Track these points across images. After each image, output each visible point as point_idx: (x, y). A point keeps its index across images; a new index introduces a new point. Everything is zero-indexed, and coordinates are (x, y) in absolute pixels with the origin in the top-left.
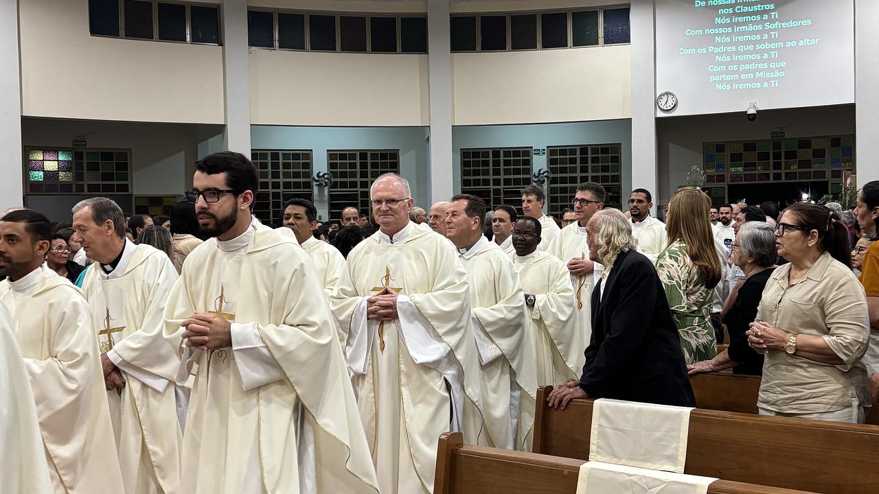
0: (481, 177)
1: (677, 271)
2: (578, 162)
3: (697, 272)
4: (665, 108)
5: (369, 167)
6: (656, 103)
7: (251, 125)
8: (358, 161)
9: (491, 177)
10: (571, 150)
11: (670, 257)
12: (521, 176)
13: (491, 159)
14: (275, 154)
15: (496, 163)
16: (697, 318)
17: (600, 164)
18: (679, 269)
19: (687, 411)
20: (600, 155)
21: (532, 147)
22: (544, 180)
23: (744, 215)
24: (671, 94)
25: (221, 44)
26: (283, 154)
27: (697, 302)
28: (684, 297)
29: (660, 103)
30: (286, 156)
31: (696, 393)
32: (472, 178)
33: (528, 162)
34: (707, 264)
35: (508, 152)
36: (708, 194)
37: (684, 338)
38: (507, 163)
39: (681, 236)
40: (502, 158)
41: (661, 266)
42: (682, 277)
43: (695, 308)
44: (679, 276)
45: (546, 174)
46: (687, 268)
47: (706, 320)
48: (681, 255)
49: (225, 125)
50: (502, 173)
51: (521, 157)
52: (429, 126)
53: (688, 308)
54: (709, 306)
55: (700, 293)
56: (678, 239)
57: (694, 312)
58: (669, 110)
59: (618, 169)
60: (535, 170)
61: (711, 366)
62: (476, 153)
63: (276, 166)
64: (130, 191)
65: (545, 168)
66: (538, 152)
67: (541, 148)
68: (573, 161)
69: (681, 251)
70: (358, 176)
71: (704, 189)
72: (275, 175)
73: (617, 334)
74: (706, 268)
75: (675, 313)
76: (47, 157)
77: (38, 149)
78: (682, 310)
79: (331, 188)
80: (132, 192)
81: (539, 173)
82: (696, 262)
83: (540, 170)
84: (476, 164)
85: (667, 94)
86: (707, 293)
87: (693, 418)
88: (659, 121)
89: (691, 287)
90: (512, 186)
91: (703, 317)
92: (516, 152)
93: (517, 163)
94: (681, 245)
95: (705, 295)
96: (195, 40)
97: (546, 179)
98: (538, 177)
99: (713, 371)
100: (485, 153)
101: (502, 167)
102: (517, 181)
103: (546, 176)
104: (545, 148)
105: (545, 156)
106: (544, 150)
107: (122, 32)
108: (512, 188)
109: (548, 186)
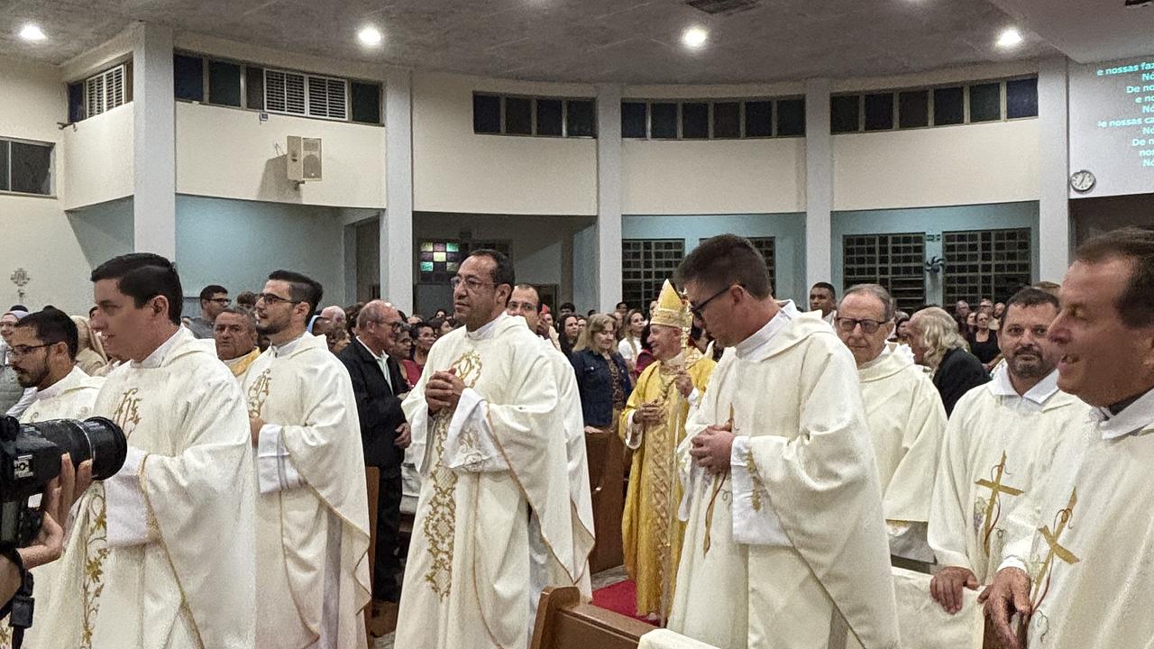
0: (866, 266)
2: (980, 249)
4: (1080, 188)
6: (1069, 182)
9: (878, 265)
10: (972, 235)
12: (912, 265)
13: (877, 245)
14: (647, 244)
15: (883, 250)
17: (1006, 251)
20: (1006, 241)
21: (924, 233)
22: (938, 270)
24: (1087, 172)
25: (595, 137)
26: (656, 244)
29: (1074, 183)
30: (658, 245)
32: (855, 266)
33: (920, 249)
35: (896, 238)
38: (896, 250)
40: (890, 245)
45: (940, 262)
49: (597, 216)
50: (890, 261)
51: (913, 243)
52: (805, 213)
58: (1084, 191)
59: (1026, 255)
60: (928, 258)
62: (861, 240)
63: (647, 255)
65: (940, 256)
66: (932, 238)
67: (935, 234)
68: (973, 247)
72: (648, 265)
76: (436, 248)
77: (429, 241)
81: (933, 262)
83: (934, 258)
84: (861, 251)
85: (1082, 172)
88: (1074, 205)
90: (902, 275)
92: (907, 238)
93: (907, 249)
96: (571, 134)
97: (941, 267)
98: (932, 265)
100: (871, 239)
101: (890, 254)
102: (907, 270)
103: (941, 265)
104: (941, 233)
105: (940, 243)
106: (939, 235)
107: (503, 128)
108: (902, 277)
109: (944, 276)
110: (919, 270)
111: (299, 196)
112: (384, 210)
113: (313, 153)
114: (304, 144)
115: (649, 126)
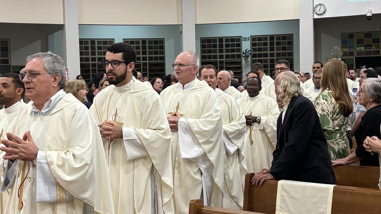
0: (212, 54)
1: (327, 106)
2: (269, 45)
3: (339, 107)
4: (319, 13)
5: (147, 48)
6: (314, 10)
7: (79, 24)
8: (141, 45)
9: (218, 54)
10: (265, 38)
11: (323, 99)
12: (236, 53)
13: (218, 43)
14: (93, 42)
15: (221, 46)
16: (339, 134)
17: (281, 46)
18: (328, 105)
19: (332, 186)
20: (281, 41)
21: (241, 36)
22: (249, 55)
23: (366, 74)
24: (322, 5)
26: (98, 41)
27: (339, 124)
28: (331, 122)
29: (316, 10)
30: (99, 42)
31: (337, 177)
32: (207, 54)
33: (239, 45)
34: (344, 103)
35: (228, 39)
36: (345, 62)
37: (331, 145)
38: (227, 46)
39: (329, 87)
40: (224, 43)
41: (318, 103)
42: (330, 110)
43: (338, 128)
44: (328, 110)
45: (250, 52)
46: (333, 105)
47: (344, 135)
48: (329, 97)
49: (64, 25)
50: (224, 51)
51: (236, 42)
52: (182, 25)
53: (333, 128)
54: (346, 127)
55: (341, 120)
56: (328, 88)
57: (337, 130)
58: (321, 14)
59: (292, 48)
60: (244, 50)
61: (346, 161)
62: (209, 40)
63: (93, 48)
64: (10, 63)
65: (249, 49)
66: (245, 39)
67: (247, 37)
68: (265, 44)
69: (329, 95)
70: (141, 54)
71: (342, 60)
72: (93, 53)
73: (292, 144)
74: (344, 105)
75: (326, 131)
78: (330, 129)
80: (11, 64)
81: (246, 52)
82: (338, 102)
83: (246, 50)
84: (209, 46)
85: (320, 5)
86: (344, 119)
87: (335, 191)
88: (315, 21)
89: (335, 116)
90: (230, 59)
91: (342, 134)
92: (233, 39)
93: (233, 45)
94: (329, 92)
95: (343, 120)
97: (250, 55)
98: (245, 53)
99: (347, 164)
100: (214, 40)
101: (224, 48)
102: (233, 56)
103: (250, 53)
104: (250, 37)
105: (249, 42)
106: (249, 38)
108: (230, 60)
109: (251, 59)
110: (239, 56)
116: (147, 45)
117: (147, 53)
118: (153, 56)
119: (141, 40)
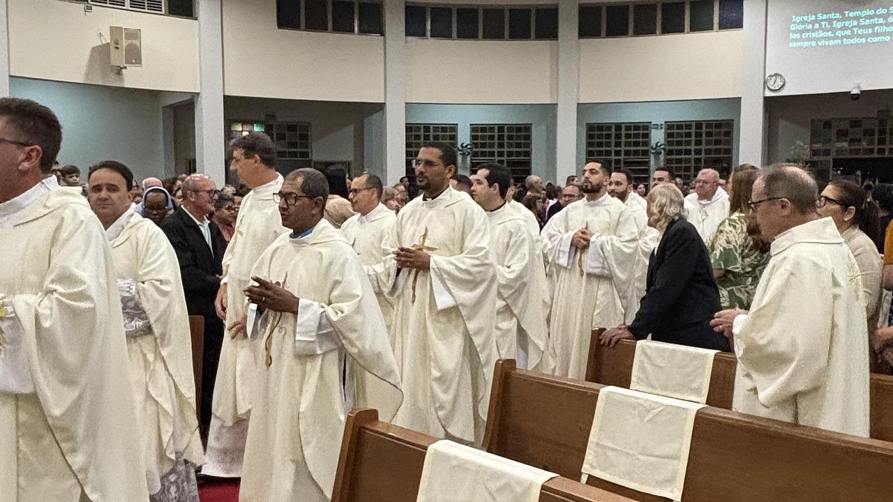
2: (693, 136)
4: (773, 88)
5: (505, 138)
6: (765, 83)
8: (496, 133)
9: (613, 148)
10: (687, 125)
12: (640, 148)
13: (613, 132)
14: (427, 128)
15: (618, 136)
17: (714, 138)
20: (714, 130)
21: (651, 122)
22: (661, 153)
24: (781, 76)
25: (383, 34)
29: (768, 84)
30: (436, 129)
32: (596, 149)
33: (647, 136)
35: (628, 127)
38: (628, 136)
40: (623, 132)
49: (384, 103)
50: (623, 144)
51: (640, 131)
52: (557, 104)
58: (777, 90)
59: (729, 142)
60: (653, 143)
62: (600, 127)
63: (427, 137)
64: (310, 157)
65: (662, 141)
66: (657, 127)
67: (659, 124)
68: (688, 135)
69: (739, 220)
70: (496, 147)
76: (244, 128)
77: (237, 121)
79: (473, 156)
80: (312, 158)
81: (657, 146)
83: (657, 143)
84: (600, 136)
85: (776, 75)
88: (767, 99)
92: (637, 126)
93: (637, 136)
96: (362, 31)
97: (662, 151)
98: (656, 148)
100: (608, 127)
101: (623, 140)
102: (636, 153)
103: (663, 149)
104: (663, 123)
105: (663, 131)
106: (662, 125)
107: (303, 25)
108: (632, 158)
109: (665, 158)
110: (646, 153)
111: (121, 80)
112: (198, 94)
113: (134, 42)
114: (126, 34)
115: (429, 27)
116: (506, 134)
117: (506, 146)
118: (514, 150)
119: (496, 127)
